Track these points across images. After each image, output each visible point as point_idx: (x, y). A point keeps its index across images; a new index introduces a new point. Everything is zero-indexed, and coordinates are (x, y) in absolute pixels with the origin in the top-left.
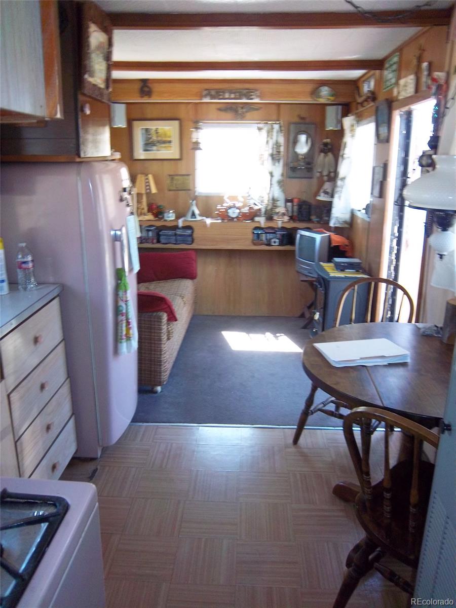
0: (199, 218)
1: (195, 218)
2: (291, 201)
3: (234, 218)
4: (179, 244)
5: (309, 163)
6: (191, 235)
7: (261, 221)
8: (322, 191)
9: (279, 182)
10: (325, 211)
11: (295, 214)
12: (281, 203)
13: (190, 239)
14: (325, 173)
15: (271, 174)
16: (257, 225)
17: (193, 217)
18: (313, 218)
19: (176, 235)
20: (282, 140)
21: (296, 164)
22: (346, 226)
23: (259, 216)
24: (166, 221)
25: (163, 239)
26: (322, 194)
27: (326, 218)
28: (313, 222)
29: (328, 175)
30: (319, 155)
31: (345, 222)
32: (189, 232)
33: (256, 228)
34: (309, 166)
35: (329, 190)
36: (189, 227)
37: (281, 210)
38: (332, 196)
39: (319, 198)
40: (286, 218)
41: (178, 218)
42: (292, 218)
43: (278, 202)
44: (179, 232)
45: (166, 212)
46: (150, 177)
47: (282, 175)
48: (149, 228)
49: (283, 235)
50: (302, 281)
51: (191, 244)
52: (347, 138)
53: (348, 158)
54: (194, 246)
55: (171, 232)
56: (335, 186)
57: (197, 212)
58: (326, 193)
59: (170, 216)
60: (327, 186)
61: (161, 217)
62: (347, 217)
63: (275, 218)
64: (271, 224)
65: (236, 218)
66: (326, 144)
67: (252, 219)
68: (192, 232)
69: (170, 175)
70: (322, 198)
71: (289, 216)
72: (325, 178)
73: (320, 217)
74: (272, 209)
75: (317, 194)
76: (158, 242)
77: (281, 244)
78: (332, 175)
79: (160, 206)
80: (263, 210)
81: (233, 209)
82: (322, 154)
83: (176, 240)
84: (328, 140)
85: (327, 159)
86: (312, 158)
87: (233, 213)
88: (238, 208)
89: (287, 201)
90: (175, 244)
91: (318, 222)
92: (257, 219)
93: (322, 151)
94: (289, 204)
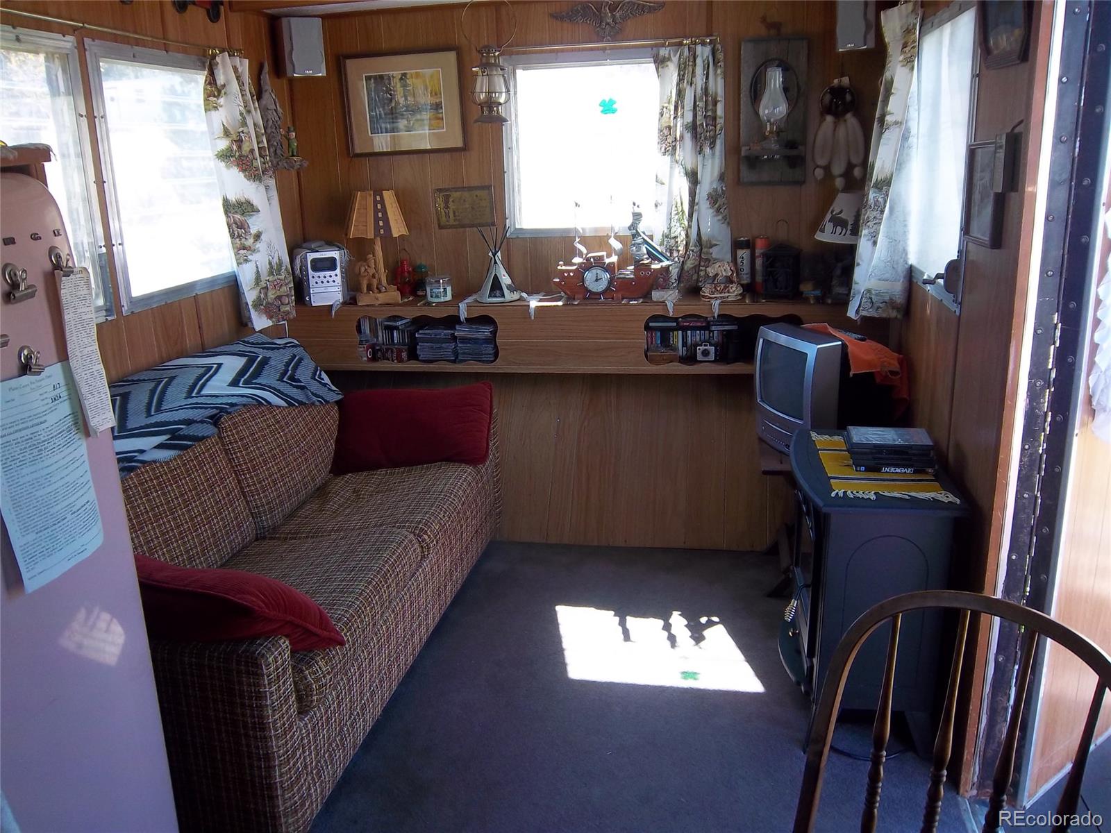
0: (509, 296)
1: (503, 295)
2: (749, 245)
3: (599, 294)
4: (462, 361)
5: (791, 145)
6: (492, 340)
7: (669, 298)
8: (829, 216)
9: (713, 198)
10: (838, 272)
11: (759, 279)
12: (722, 251)
13: (489, 349)
14: (838, 169)
15: (693, 177)
16: (659, 311)
17: (498, 293)
18: (807, 288)
19: (454, 338)
20: (718, 86)
21: (758, 148)
22: (893, 314)
23: (665, 287)
24: (429, 304)
25: (423, 350)
26: (829, 227)
27: (842, 290)
28: (806, 300)
29: (847, 174)
30: (822, 120)
31: (891, 304)
32: (486, 331)
33: (655, 318)
34: (794, 153)
35: (847, 215)
36: (486, 320)
37: (722, 269)
38: (856, 232)
39: (820, 237)
40: (735, 291)
41: (459, 296)
42: (750, 290)
43: (714, 251)
44: (460, 332)
45: (431, 283)
46: (389, 196)
47: (722, 178)
48: (394, 324)
49: (727, 335)
50: (765, 473)
51: (492, 362)
52: (896, 70)
53: (896, 123)
54: (500, 367)
55: (444, 333)
56: (861, 205)
57: (506, 280)
58: (839, 222)
59: (441, 293)
60: (842, 204)
61: (420, 293)
62: (897, 288)
63: (706, 291)
64: (693, 308)
65: (604, 292)
66: (838, 92)
67: (647, 296)
68: (494, 333)
69: (440, 190)
70: (828, 235)
71: (742, 285)
72: (839, 182)
73: (824, 285)
74: (697, 268)
75: (816, 225)
76: (413, 355)
77: (721, 358)
78: (857, 172)
79: (420, 267)
80: (674, 272)
81: (594, 271)
82: (829, 119)
83: (456, 354)
84: (846, 81)
85: (841, 131)
86: (804, 129)
87: (596, 281)
88: (609, 268)
89: (737, 245)
90: (454, 362)
91: (820, 300)
92: (656, 295)
93: (827, 110)
94: (743, 254)
